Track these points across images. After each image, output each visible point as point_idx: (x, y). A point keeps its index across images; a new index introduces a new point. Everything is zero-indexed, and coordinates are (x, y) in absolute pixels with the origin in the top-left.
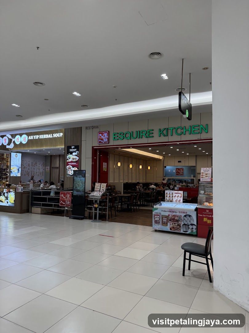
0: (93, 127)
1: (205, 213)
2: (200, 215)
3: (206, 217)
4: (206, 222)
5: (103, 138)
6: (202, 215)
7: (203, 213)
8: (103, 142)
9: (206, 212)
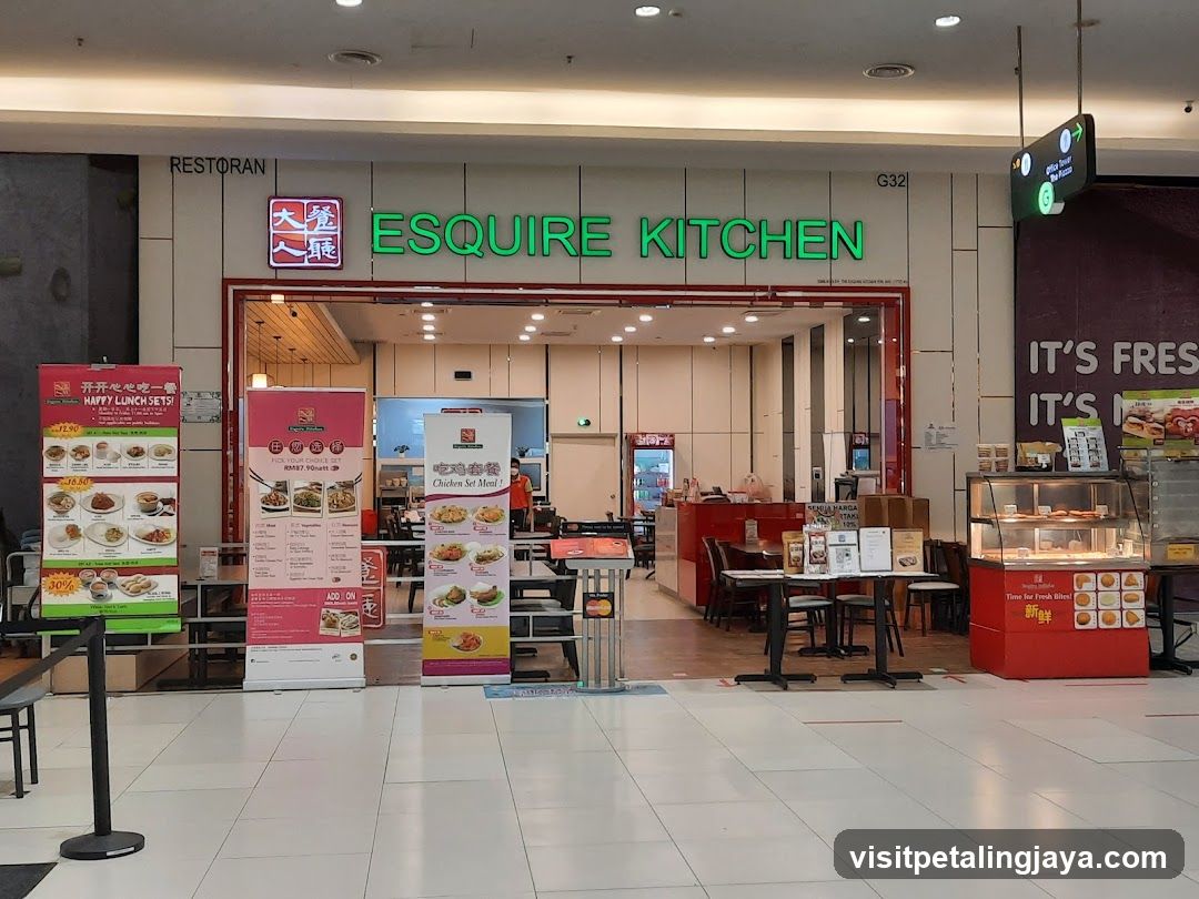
0: (226, 166)
1: (1030, 587)
2: (1012, 598)
3: (1031, 602)
4: (1035, 619)
5: (306, 233)
6: (1020, 597)
7: (1024, 586)
8: (301, 259)
9: (1032, 582)
